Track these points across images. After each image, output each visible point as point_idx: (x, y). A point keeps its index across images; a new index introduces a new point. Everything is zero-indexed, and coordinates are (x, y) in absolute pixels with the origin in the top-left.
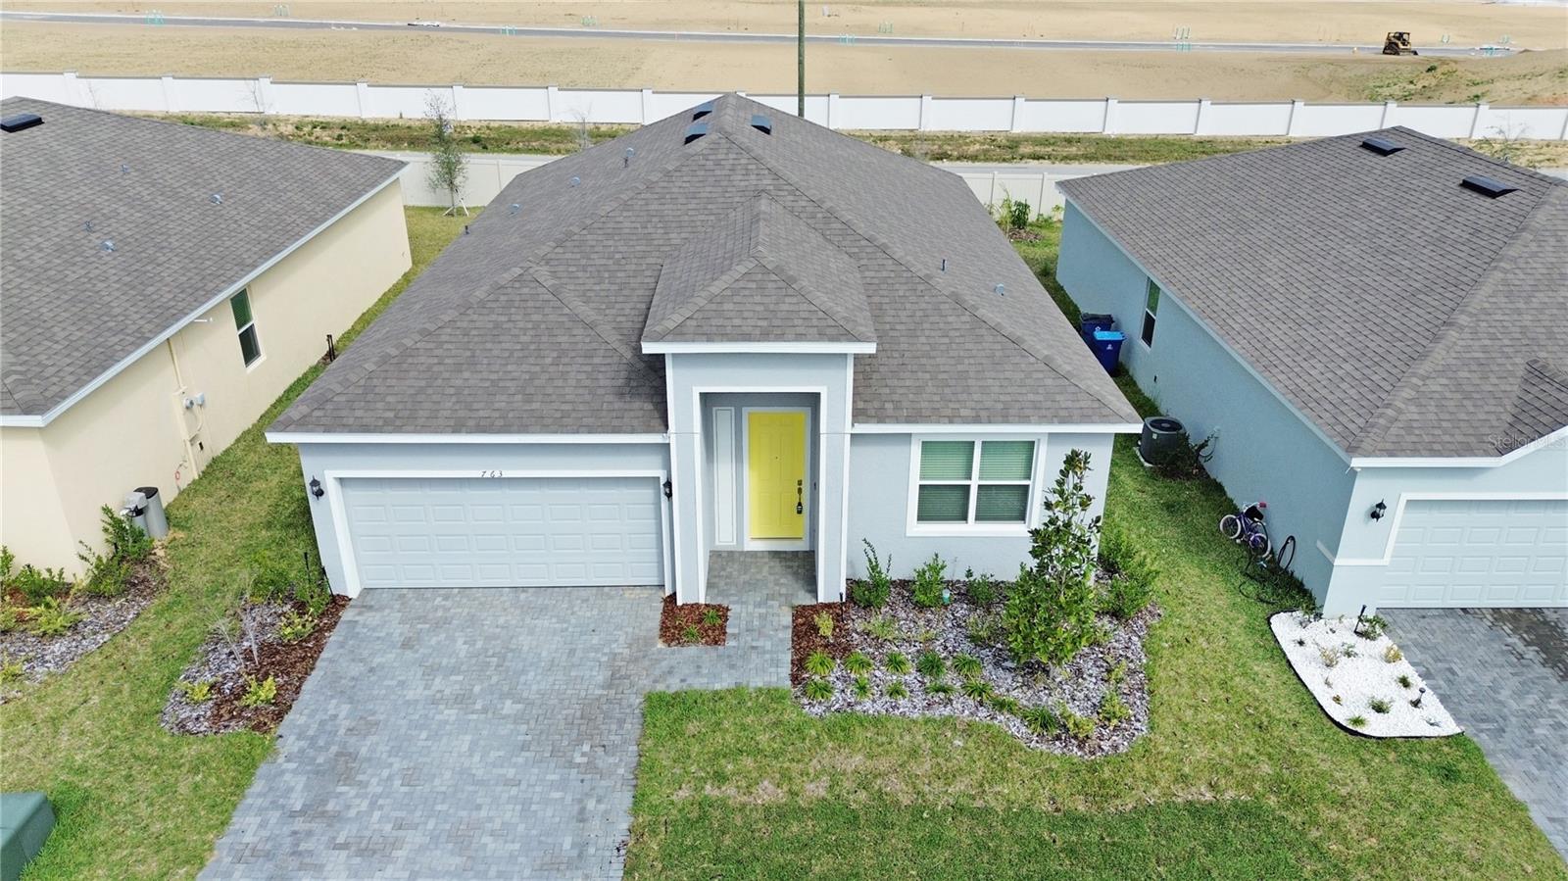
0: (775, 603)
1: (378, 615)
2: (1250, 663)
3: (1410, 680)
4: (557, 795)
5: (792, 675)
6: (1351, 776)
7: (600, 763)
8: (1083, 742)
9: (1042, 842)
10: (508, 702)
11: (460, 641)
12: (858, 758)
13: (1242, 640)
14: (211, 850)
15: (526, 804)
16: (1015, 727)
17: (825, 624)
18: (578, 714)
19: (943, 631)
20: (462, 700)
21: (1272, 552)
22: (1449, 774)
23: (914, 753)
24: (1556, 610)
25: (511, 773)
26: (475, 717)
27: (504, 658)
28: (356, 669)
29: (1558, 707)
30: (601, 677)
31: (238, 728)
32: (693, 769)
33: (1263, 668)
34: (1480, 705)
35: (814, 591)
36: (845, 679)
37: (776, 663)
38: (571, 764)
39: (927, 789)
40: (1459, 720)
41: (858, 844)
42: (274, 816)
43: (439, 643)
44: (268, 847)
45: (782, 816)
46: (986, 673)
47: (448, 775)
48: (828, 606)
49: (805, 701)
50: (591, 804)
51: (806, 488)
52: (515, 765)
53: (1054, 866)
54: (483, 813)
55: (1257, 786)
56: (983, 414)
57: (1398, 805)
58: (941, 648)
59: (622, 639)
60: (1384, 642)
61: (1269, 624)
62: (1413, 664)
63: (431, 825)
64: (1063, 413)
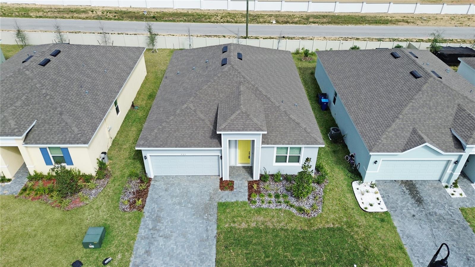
0: (244, 180)
1: (159, 183)
2: (346, 194)
3: (379, 198)
4: (201, 225)
5: (248, 198)
6: (362, 221)
7: (209, 218)
8: (308, 214)
9: (298, 236)
10: (189, 204)
11: (177, 189)
12: (262, 218)
13: (345, 188)
14: (136, 237)
15: (196, 227)
16: (294, 211)
17: (255, 186)
18: (204, 207)
19: (280, 187)
20: (180, 204)
21: (355, 165)
22: (382, 220)
23: (273, 217)
24: (415, 181)
25: (192, 221)
26: (183, 208)
27: (187, 193)
28: (156, 196)
29: (409, 205)
30: (208, 198)
31: (135, 210)
32: (228, 220)
33: (349, 195)
34: (393, 204)
35: (252, 177)
36: (259, 199)
37: (245, 195)
38: (204, 219)
39: (275, 224)
40: (387, 208)
41: (262, 236)
42: (147, 230)
43: (173, 190)
44: (147, 236)
45: (247, 230)
46: (289, 198)
47: (179, 221)
48: (256, 181)
49: (251, 205)
50: (209, 228)
51: (251, 153)
52: (192, 219)
53: (300, 241)
54: (188, 230)
55: (342, 224)
56: (290, 143)
57: (371, 227)
58: (279, 192)
59: (212, 189)
60: (376, 189)
61: (352, 184)
62: (381, 194)
63: (178, 232)
64: (307, 142)
